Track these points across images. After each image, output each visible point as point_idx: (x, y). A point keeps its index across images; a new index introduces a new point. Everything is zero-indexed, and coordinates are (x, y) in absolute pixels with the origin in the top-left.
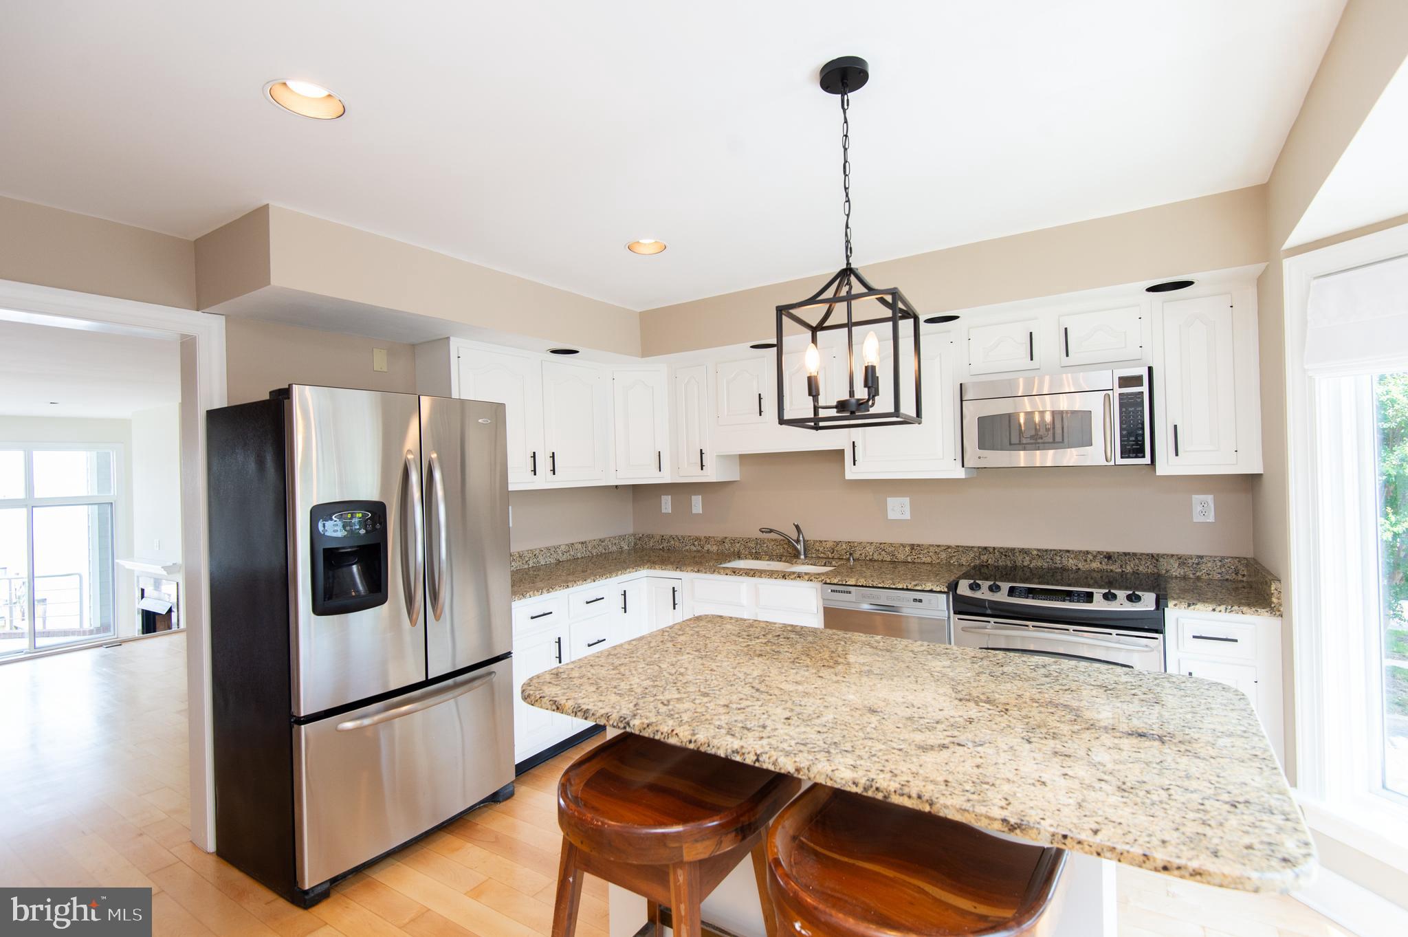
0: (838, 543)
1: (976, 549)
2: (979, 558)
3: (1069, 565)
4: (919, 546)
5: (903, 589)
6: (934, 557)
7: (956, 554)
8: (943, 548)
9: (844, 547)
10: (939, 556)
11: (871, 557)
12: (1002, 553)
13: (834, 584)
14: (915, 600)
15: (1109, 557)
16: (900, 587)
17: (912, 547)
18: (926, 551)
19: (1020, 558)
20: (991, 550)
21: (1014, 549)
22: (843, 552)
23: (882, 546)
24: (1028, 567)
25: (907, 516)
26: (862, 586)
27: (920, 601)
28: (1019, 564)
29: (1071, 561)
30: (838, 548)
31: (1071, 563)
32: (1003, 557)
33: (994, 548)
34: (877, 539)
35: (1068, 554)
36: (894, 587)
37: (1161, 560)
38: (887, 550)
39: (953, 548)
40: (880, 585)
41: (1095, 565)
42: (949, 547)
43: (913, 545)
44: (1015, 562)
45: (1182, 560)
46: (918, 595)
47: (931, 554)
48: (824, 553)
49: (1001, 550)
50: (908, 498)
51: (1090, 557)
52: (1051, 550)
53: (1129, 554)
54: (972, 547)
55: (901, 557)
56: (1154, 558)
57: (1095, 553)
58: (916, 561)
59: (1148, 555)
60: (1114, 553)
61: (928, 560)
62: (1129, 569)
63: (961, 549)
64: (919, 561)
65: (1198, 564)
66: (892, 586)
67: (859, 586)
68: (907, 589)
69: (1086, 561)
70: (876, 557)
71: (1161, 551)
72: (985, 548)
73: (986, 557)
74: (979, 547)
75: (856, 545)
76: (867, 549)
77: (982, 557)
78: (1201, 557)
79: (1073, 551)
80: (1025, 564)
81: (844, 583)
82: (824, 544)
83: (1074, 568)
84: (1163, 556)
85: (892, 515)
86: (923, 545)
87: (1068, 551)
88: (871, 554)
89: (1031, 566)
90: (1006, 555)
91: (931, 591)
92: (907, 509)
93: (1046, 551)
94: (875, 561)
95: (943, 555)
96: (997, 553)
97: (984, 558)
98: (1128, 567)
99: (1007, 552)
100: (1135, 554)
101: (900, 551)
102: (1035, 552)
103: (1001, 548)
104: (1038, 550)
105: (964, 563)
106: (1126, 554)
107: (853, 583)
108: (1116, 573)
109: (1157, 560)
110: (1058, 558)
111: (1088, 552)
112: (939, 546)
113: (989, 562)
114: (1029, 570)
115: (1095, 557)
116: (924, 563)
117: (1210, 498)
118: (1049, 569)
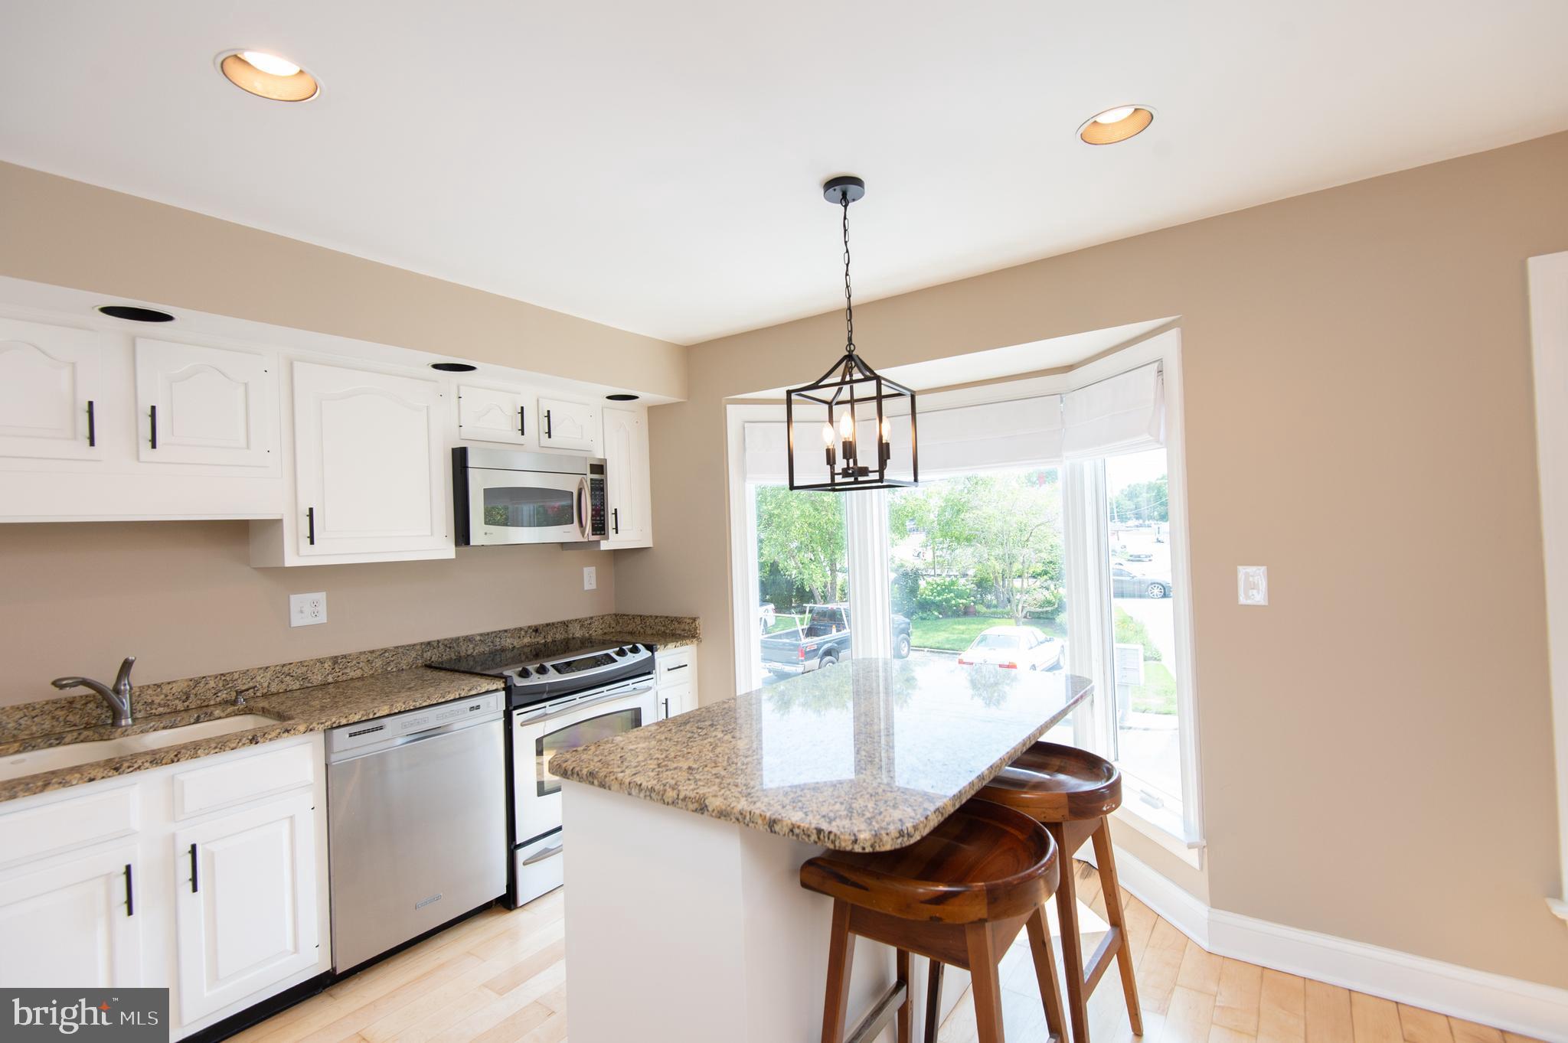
0: (197, 682)
1: (418, 647)
2: (422, 657)
3: (507, 645)
4: (345, 657)
5: (455, 700)
6: (366, 669)
7: (394, 657)
8: (378, 653)
9: (212, 684)
10: (374, 664)
11: (265, 691)
12: (446, 646)
13: (354, 723)
14: (472, 709)
15: (536, 630)
16: (452, 698)
17: (335, 660)
18: (354, 662)
19: (464, 648)
20: (435, 644)
21: (458, 638)
22: (209, 694)
23: (286, 669)
24: (471, 655)
25: (323, 618)
26: (400, 713)
27: (478, 707)
28: (463, 654)
29: (508, 640)
30: (201, 688)
31: (508, 642)
32: (448, 650)
33: (438, 642)
34: (275, 659)
35: (506, 634)
36: (443, 700)
37: (570, 625)
38: (294, 674)
39: (391, 651)
40: (424, 704)
41: (527, 640)
42: (386, 651)
43: (336, 657)
44: (459, 653)
45: (580, 622)
46: (474, 702)
47: (361, 665)
48: (166, 705)
49: (446, 642)
50: (325, 593)
51: (523, 633)
52: (492, 633)
53: (549, 624)
54: (414, 645)
55: (317, 678)
56: (565, 624)
57: (526, 629)
58: (340, 679)
59: (561, 623)
60: (540, 625)
61: (359, 673)
62: (549, 639)
63: (400, 650)
64: (345, 678)
65: (590, 624)
66: (440, 701)
67: (395, 714)
68: (461, 698)
69: (519, 637)
70: (274, 689)
71: (570, 618)
72: (429, 643)
73: (429, 654)
74: (422, 644)
75: (236, 676)
76: (258, 678)
77: (425, 655)
78: (591, 618)
79: (510, 630)
80: (469, 653)
81: (371, 717)
82: (166, 689)
83: (510, 647)
84: (570, 622)
85: (297, 621)
86: (350, 655)
87: (506, 631)
88: (266, 685)
89: (475, 654)
90: (450, 647)
91: (487, 692)
92: (323, 608)
93: (488, 634)
94: (273, 694)
95: (378, 663)
96: (442, 647)
97: (427, 655)
98: (549, 637)
99: (450, 644)
100: (553, 624)
101: (316, 671)
102: (478, 638)
103: (445, 640)
104: (481, 635)
105: (404, 667)
106: (548, 625)
107: (386, 712)
108: (541, 644)
109: (567, 626)
110: (498, 640)
111: (521, 629)
112: (372, 652)
113: (433, 659)
114: (472, 658)
115: (526, 632)
116: (352, 679)
117: (593, 569)
118: (491, 653)
